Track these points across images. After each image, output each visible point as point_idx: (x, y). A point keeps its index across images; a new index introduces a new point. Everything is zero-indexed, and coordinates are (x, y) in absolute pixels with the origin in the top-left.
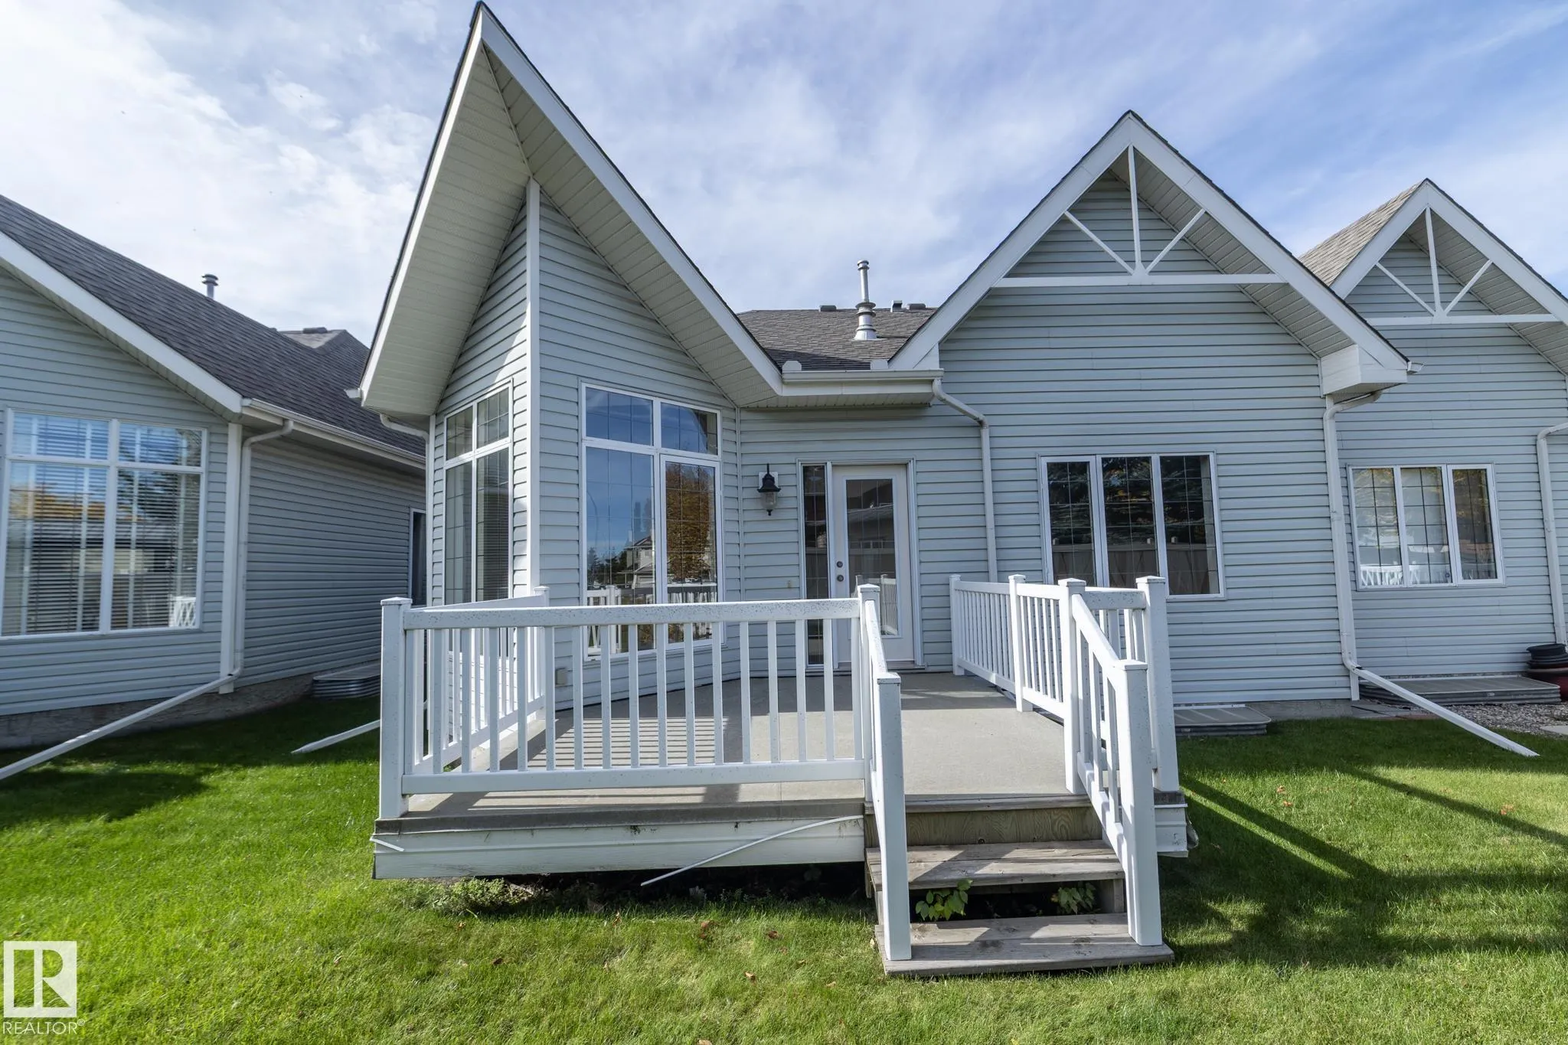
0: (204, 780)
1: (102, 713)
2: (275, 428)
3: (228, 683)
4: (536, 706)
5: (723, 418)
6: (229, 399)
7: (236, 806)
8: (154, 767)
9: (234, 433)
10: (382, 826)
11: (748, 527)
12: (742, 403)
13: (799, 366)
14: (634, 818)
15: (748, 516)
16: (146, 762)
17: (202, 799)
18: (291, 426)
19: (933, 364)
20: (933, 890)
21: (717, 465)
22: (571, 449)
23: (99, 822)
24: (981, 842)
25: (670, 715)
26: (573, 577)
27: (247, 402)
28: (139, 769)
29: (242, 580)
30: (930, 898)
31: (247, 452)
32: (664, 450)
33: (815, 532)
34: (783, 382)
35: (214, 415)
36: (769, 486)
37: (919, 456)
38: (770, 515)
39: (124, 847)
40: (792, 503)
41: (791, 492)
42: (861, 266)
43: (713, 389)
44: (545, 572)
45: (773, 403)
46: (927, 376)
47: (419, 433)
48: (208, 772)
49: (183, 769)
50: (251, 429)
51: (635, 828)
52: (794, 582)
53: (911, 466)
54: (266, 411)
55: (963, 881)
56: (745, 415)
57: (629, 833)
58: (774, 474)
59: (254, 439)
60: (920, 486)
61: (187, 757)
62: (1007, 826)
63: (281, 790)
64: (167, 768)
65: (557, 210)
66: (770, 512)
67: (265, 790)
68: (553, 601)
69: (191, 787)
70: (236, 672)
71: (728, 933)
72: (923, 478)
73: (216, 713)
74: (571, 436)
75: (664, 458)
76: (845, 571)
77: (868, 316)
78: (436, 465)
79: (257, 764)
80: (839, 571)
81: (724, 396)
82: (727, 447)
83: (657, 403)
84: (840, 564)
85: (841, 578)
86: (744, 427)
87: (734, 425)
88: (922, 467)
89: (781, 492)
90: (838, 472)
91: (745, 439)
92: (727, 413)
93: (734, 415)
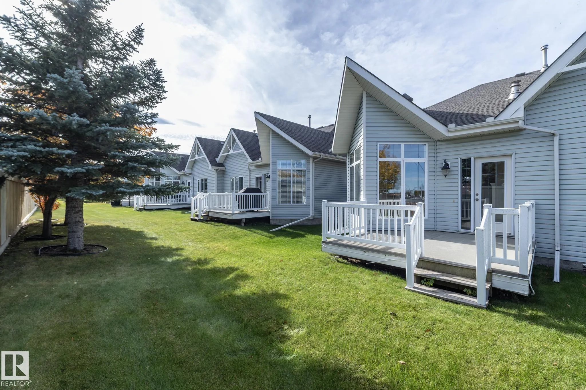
0: (306, 235)
1: (292, 220)
2: (319, 157)
3: (311, 217)
4: (363, 228)
5: (429, 146)
6: (309, 152)
7: (309, 241)
8: (298, 232)
9: (311, 160)
10: (323, 242)
11: (438, 181)
12: (436, 140)
13: (455, 125)
14: (365, 250)
15: (438, 178)
16: (297, 231)
17: (304, 238)
18: (322, 157)
19: (521, 114)
20: (426, 278)
21: (426, 162)
22: (375, 162)
23: (290, 238)
24: (449, 273)
25: (391, 235)
26: (375, 196)
27: (313, 153)
28: (296, 232)
29: (313, 194)
30: (425, 280)
31: (314, 164)
32: (405, 159)
33: (466, 183)
34: (449, 131)
35: (307, 156)
36: (446, 167)
37: (518, 151)
39: (293, 243)
40: (456, 173)
41: (456, 169)
42: (543, 48)
43: (425, 136)
44: (367, 195)
45: (445, 139)
46: (517, 120)
47: (345, 158)
48: (307, 234)
49: (303, 233)
50: (314, 158)
51: (365, 251)
52: (456, 200)
53: (513, 156)
54: (317, 154)
55: (433, 277)
56: (438, 143)
57: (364, 252)
58: (449, 163)
59: (315, 161)
60: (516, 164)
61: (304, 231)
62: (458, 271)
63: (317, 239)
64: (300, 232)
65: (371, 96)
66: (446, 176)
67: (315, 239)
68: (368, 202)
69: (303, 236)
70: (313, 215)
71: (379, 276)
72: (517, 160)
73: (309, 223)
74: (375, 158)
75: (405, 162)
76: (480, 197)
77: (516, 87)
78: (348, 166)
79: (315, 234)
80: (477, 197)
81: (430, 138)
82: (431, 155)
83: (403, 145)
84: (477, 195)
85: (477, 200)
86: (438, 147)
87: (433, 147)
88: (517, 156)
89: (451, 169)
90: (477, 160)
91: (438, 151)
92: (431, 144)
93: (433, 144)
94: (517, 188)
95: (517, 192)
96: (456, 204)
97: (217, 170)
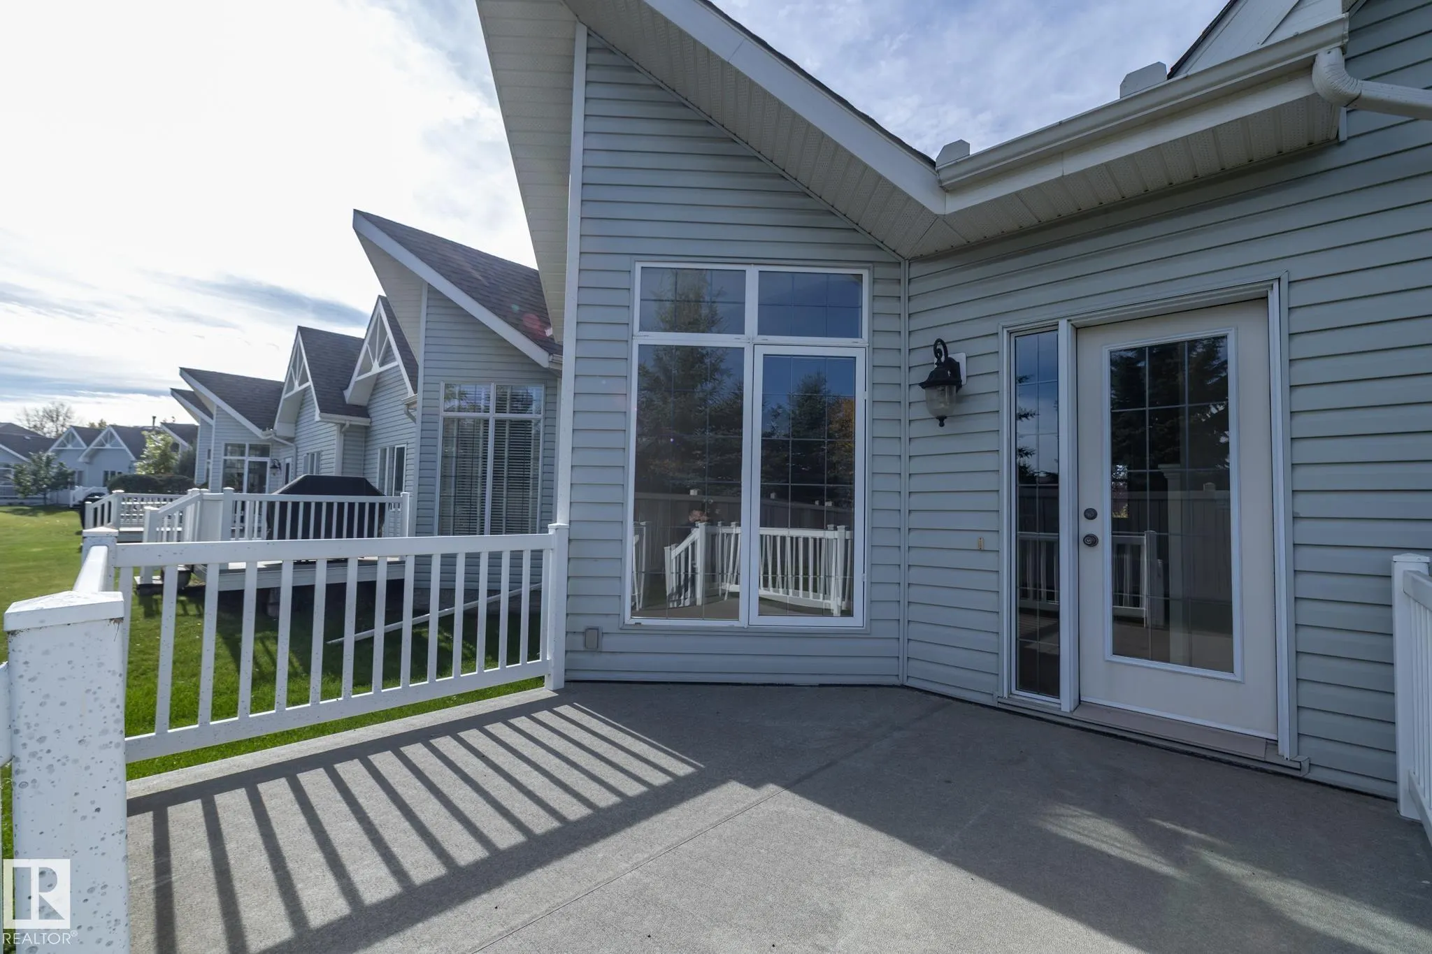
5: (874, 281)
6: (539, 356)
11: (916, 448)
12: (906, 253)
15: (916, 430)
21: (859, 354)
22: (621, 351)
27: (551, 358)
32: (761, 338)
36: (946, 377)
37: (1300, 269)
38: (942, 425)
40: (989, 404)
41: (987, 383)
52: (990, 541)
53: (1275, 296)
56: (917, 270)
58: (960, 358)
60: (1297, 339)
66: (942, 420)
72: (1302, 320)
74: (621, 334)
75: (761, 351)
76: (1103, 528)
80: (1088, 527)
81: (878, 246)
82: (883, 324)
83: (752, 275)
84: (1091, 514)
85: (1092, 541)
86: (915, 288)
87: (893, 289)
88: (1302, 295)
89: (969, 386)
90: (1088, 340)
91: (915, 306)
92: (881, 271)
93: (894, 272)
94: (1305, 478)
95: (1305, 505)
96: (987, 561)
97: (343, 425)
